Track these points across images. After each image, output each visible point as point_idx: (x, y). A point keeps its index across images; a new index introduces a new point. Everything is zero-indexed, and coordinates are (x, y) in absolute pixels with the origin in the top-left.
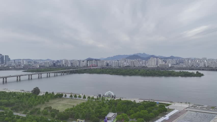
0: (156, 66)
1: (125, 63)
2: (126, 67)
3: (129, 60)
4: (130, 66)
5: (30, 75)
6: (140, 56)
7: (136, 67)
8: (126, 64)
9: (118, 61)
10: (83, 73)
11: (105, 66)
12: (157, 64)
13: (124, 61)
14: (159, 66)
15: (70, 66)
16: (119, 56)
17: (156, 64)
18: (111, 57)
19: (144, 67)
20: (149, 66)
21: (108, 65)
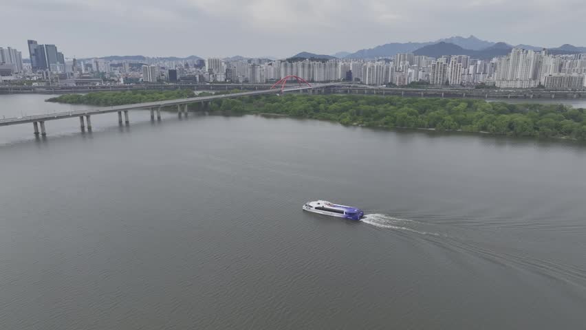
0: (532, 85)
1: (410, 71)
2: (413, 84)
3: (424, 59)
4: (428, 83)
5: (84, 114)
6: (457, 44)
7: (453, 86)
8: (412, 75)
9: (388, 61)
10: (240, 113)
11: (338, 81)
12: (535, 77)
13: (407, 63)
14: (542, 83)
15: (223, 80)
16: (394, 47)
17: (530, 76)
18: (370, 50)
19: (482, 86)
20: (504, 85)
21: (348, 76)
